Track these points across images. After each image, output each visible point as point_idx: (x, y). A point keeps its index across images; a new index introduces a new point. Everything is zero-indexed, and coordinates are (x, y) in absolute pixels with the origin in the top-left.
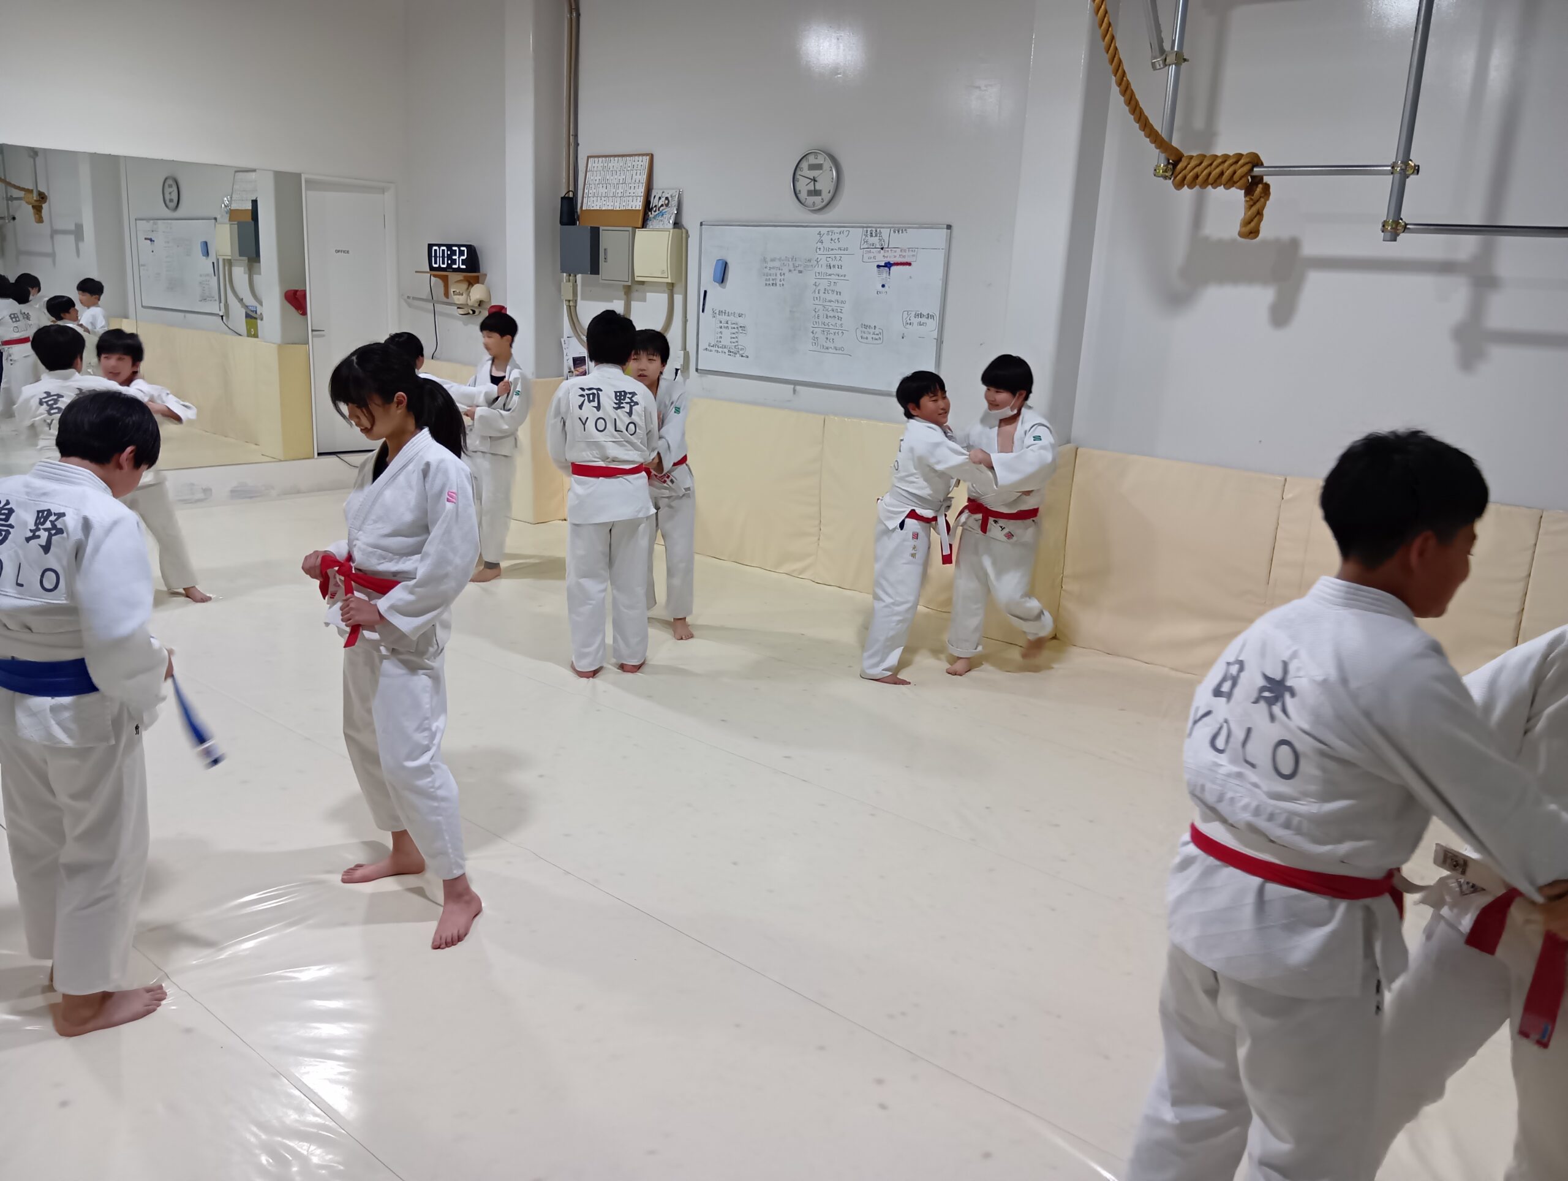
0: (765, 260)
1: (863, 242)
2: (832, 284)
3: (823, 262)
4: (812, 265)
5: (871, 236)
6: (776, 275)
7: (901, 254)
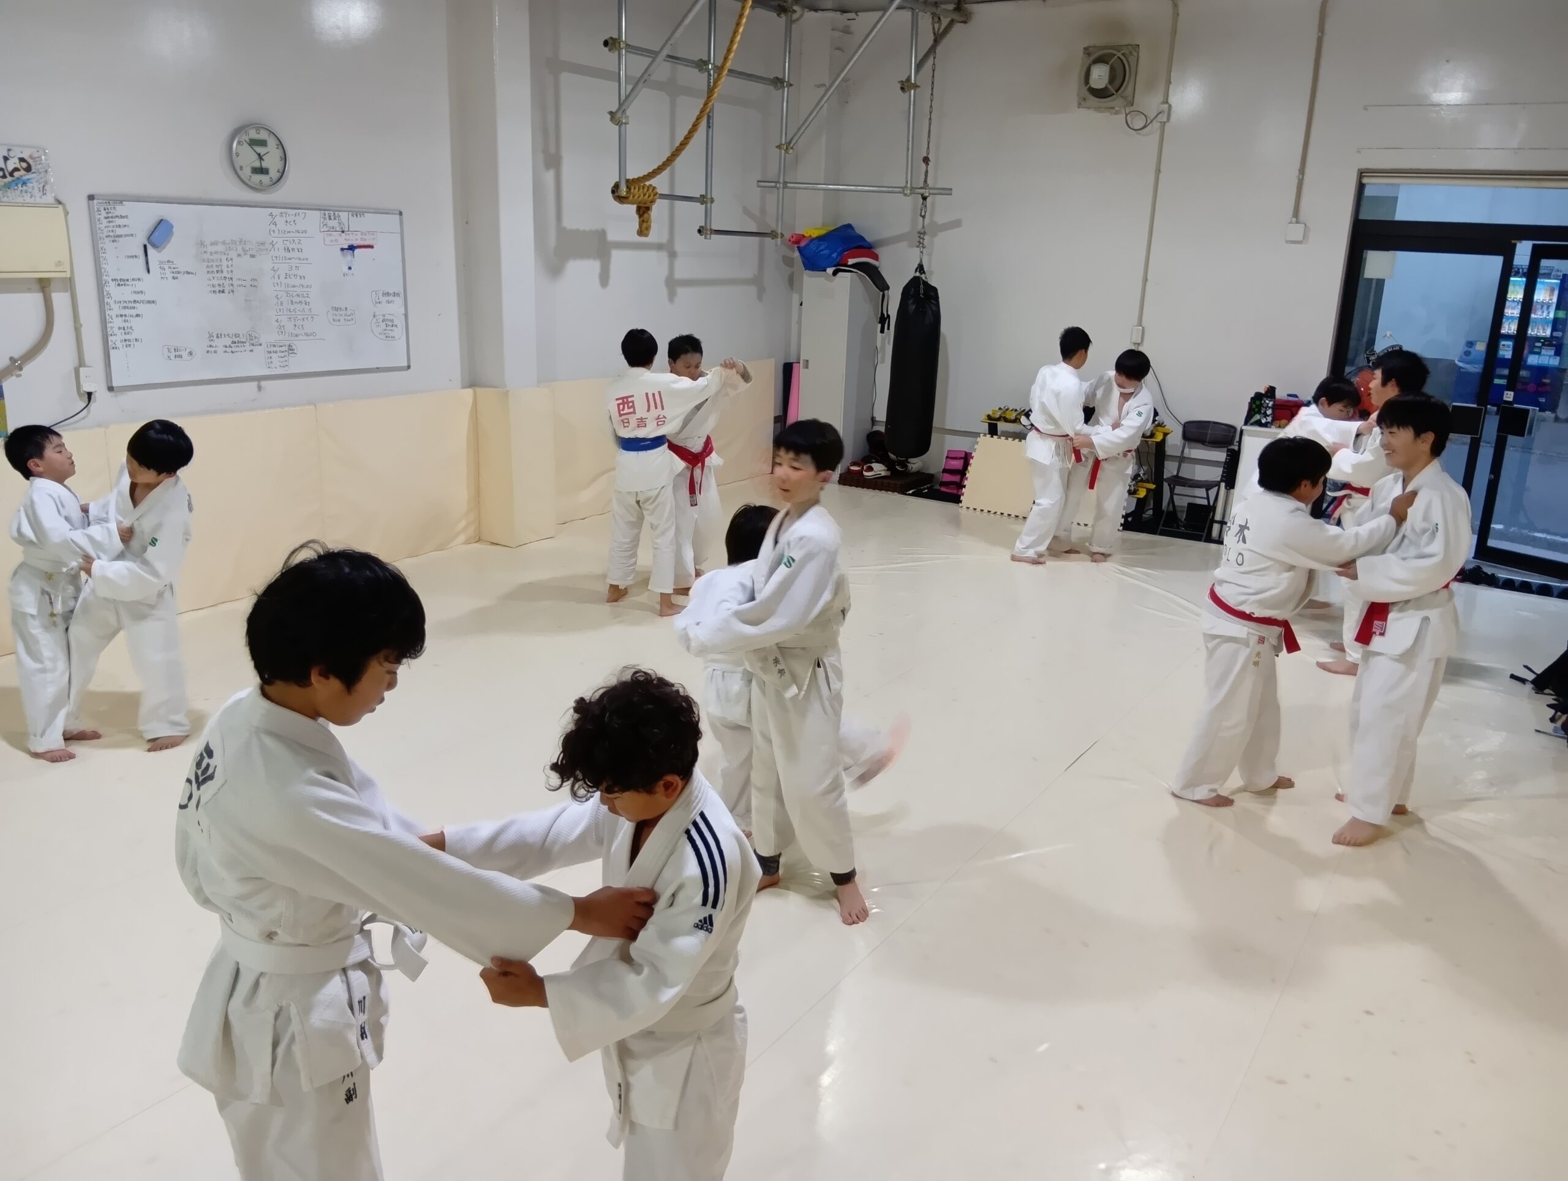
0: (202, 244)
1: (322, 225)
2: (294, 268)
3: (280, 245)
4: (267, 249)
5: (330, 219)
6: (221, 261)
7: (362, 237)
